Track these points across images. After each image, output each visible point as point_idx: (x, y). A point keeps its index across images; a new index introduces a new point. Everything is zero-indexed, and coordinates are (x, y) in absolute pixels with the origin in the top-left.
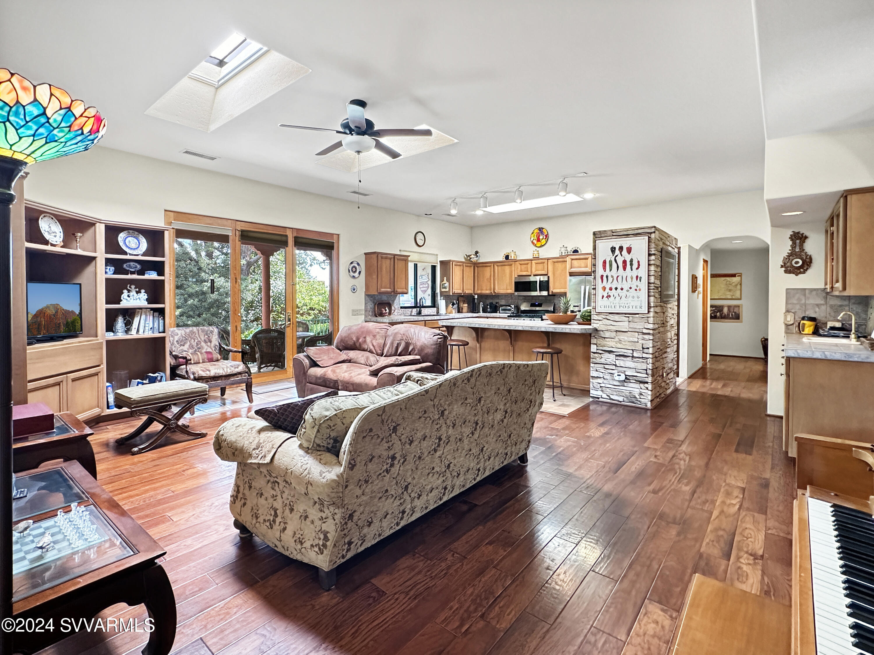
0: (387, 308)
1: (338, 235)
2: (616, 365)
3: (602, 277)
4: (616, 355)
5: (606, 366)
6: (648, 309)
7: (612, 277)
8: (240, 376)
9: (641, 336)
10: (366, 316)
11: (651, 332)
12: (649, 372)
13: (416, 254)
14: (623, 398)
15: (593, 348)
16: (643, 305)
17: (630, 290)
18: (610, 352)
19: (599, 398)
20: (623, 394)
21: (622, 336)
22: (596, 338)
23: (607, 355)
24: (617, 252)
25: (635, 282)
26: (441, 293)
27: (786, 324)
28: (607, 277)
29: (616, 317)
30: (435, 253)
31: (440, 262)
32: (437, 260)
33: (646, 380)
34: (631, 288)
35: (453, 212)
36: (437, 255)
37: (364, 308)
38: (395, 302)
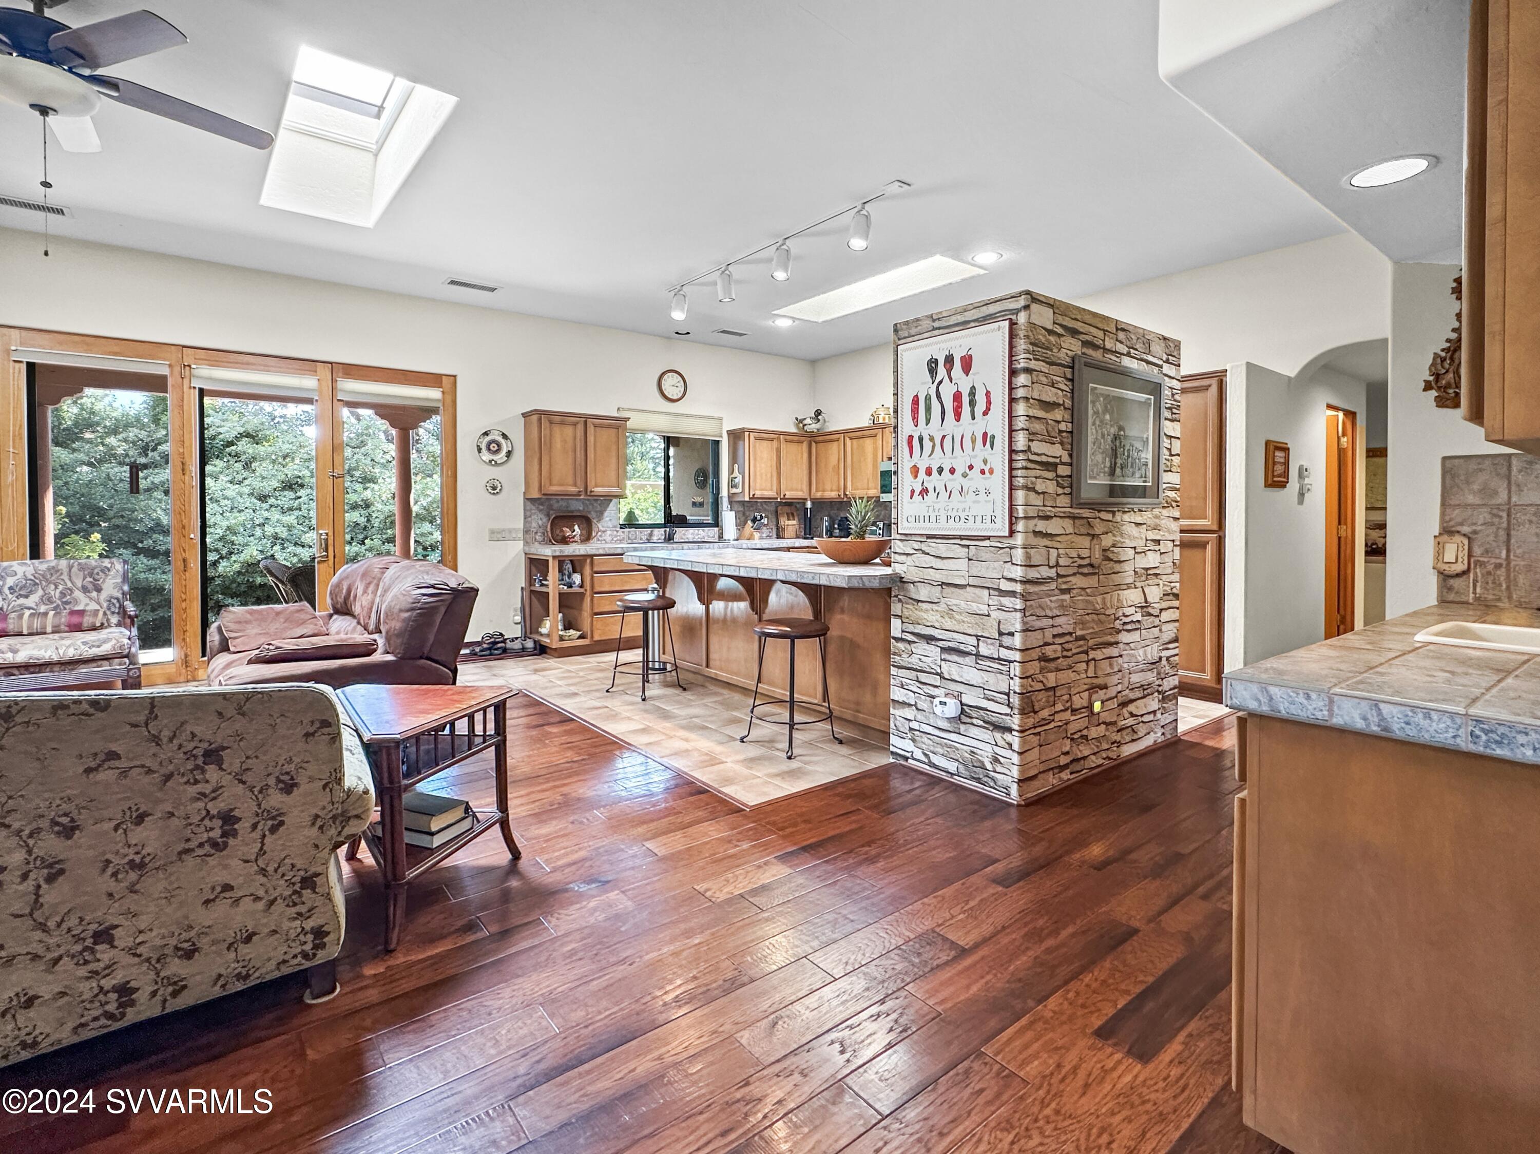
0: (576, 527)
1: (455, 376)
2: (940, 675)
3: (911, 438)
4: (943, 649)
5: (923, 677)
6: (1011, 524)
7: (932, 439)
8: (106, 663)
9: (995, 600)
10: (526, 543)
11: (1018, 588)
12: (1015, 700)
13: (663, 417)
14: (956, 764)
15: (896, 627)
16: (998, 513)
17: (971, 474)
18: (930, 639)
19: (906, 759)
20: (957, 757)
21: (956, 599)
22: (900, 601)
23: (922, 648)
24: (942, 371)
25: (982, 452)
26: (731, 496)
27: (1440, 573)
28: (921, 439)
29: (942, 548)
30: (716, 415)
31: (730, 433)
32: (721, 429)
33: (1008, 721)
34: (971, 467)
35: (678, 315)
36: (720, 419)
37: (521, 526)
38: (606, 514)
